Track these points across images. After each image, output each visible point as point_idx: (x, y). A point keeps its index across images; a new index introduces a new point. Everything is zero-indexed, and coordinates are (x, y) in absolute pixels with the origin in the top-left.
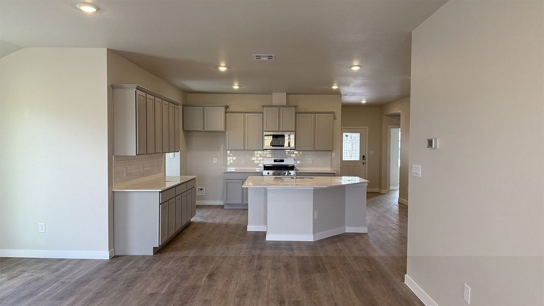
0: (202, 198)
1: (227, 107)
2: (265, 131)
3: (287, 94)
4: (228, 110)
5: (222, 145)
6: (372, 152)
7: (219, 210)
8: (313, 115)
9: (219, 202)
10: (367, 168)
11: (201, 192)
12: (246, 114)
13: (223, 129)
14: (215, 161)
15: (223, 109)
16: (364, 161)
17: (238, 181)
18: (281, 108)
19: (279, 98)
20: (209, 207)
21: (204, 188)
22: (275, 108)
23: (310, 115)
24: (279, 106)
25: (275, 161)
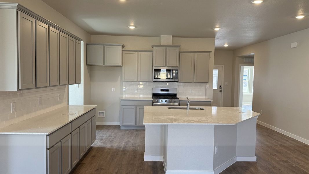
0: (102, 119)
1: (123, 46)
2: (155, 67)
3: (173, 37)
4: (124, 49)
5: (120, 77)
6: (226, 83)
7: (116, 131)
8: (193, 54)
9: (116, 123)
10: (222, 94)
11: (101, 115)
12: (139, 52)
13: (120, 64)
14: (113, 90)
15: (120, 47)
16: (221, 90)
17: (133, 107)
18: (168, 48)
19: (166, 40)
20: (109, 127)
21: (104, 111)
22: (163, 48)
23: (191, 54)
24: (166, 47)
25: (162, 90)
